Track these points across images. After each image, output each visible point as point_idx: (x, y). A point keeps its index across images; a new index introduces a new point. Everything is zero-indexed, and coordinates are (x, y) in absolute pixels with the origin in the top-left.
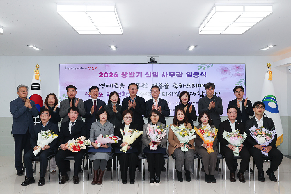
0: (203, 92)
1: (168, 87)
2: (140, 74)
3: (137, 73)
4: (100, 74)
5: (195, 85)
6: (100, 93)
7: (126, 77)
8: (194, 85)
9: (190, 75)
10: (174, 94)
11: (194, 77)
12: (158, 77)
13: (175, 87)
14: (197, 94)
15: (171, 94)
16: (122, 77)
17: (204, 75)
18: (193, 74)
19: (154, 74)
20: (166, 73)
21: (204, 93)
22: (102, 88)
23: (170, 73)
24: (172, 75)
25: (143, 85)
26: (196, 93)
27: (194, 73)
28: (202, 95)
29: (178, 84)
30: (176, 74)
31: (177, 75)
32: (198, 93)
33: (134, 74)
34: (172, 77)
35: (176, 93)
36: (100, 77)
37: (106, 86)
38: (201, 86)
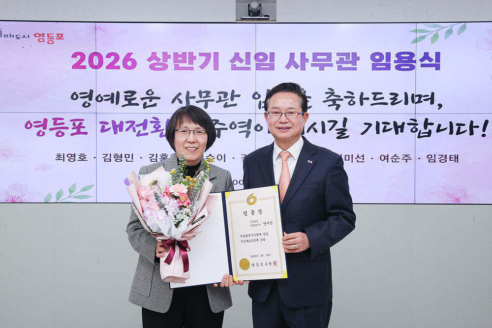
0: (427, 119)
2: (211, 59)
3: (201, 54)
4: (74, 56)
5: (401, 97)
6: (77, 123)
7: (165, 67)
8: (396, 95)
9: (384, 61)
10: (328, 126)
11: (398, 68)
12: (272, 68)
13: (331, 103)
14: (407, 129)
15: (319, 127)
16: (152, 67)
17: (434, 62)
18: (393, 58)
19: (261, 57)
20: (303, 55)
21: (432, 124)
22: (84, 105)
23: (315, 55)
24: (322, 61)
25: (222, 95)
26: (403, 123)
27: (398, 55)
28: (423, 131)
29: (341, 92)
30: (335, 59)
31: (337, 62)
32: (409, 124)
33: (192, 58)
34: (322, 69)
35: (335, 122)
36: (77, 66)
37: (97, 99)
38: (420, 99)
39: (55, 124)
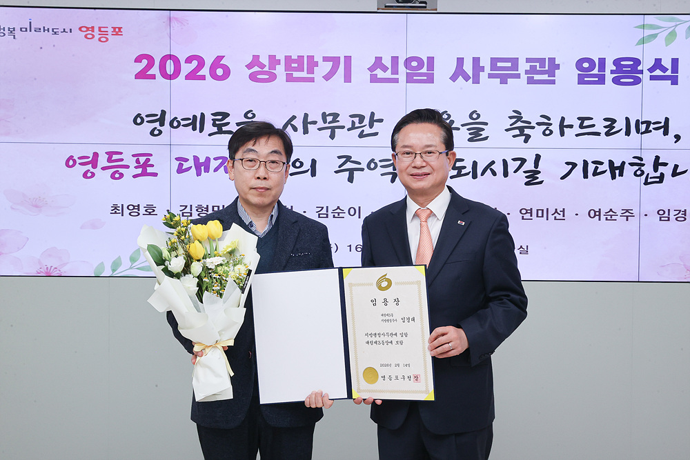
0: (657, 158)
1: (484, 134)
2: (341, 66)
3: (326, 59)
4: (138, 60)
5: (620, 125)
6: (142, 160)
7: (273, 77)
8: (613, 121)
9: (596, 71)
10: (513, 166)
11: (616, 81)
12: (430, 79)
13: (517, 132)
14: (629, 171)
15: (498, 168)
16: (253, 77)
17: (669, 73)
18: (610, 66)
19: (414, 64)
20: (476, 61)
21: (665, 164)
22: (152, 133)
23: (494, 61)
24: (504, 70)
25: (356, 120)
26: (623, 163)
27: (617, 62)
28: (653, 174)
29: (531, 116)
30: (523, 67)
31: (527, 72)
32: (632, 164)
33: (312, 64)
34: (504, 81)
35: (523, 161)
36: (142, 75)
37: (171, 124)
38: (648, 127)
39: (110, 160)
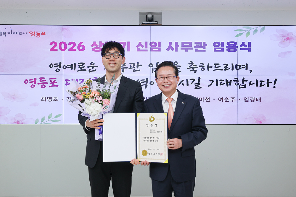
0: (244, 78)
2: (126, 45)
4: (51, 44)
5: (230, 66)
6: (53, 80)
8: (227, 65)
9: (220, 47)
10: (190, 82)
11: (228, 50)
12: (159, 50)
13: (192, 69)
14: (233, 83)
15: (185, 82)
16: (94, 50)
17: (247, 47)
18: (226, 45)
19: (153, 44)
20: (176, 43)
21: (246, 81)
22: (56, 71)
23: (183, 43)
24: (187, 46)
25: (132, 65)
26: (231, 80)
27: (228, 43)
28: (242, 84)
29: (197, 63)
30: (194, 45)
31: (195, 47)
32: (234, 81)
34: (186, 51)
35: (194, 80)
36: (52, 49)
37: (63, 67)
38: (240, 67)
39: (40, 81)
